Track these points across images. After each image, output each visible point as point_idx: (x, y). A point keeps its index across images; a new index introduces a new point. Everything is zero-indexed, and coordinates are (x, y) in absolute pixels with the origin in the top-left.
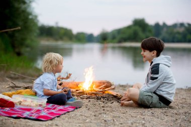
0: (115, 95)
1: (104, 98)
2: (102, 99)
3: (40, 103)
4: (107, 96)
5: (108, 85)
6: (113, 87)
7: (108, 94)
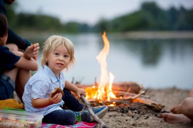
0: (150, 104)
1: (132, 110)
2: (130, 112)
3: (32, 123)
4: (137, 106)
5: (135, 89)
6: (143, 92)
7: (139, 103)
